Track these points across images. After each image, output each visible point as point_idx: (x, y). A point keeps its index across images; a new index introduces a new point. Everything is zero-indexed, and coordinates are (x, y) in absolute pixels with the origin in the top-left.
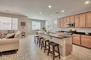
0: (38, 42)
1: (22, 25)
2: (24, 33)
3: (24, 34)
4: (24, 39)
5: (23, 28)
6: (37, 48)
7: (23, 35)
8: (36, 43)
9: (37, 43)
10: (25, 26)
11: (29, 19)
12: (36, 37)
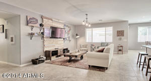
0: (144, 64)
1: (118, 36)
2: (121, 46)
3: (120, 48)
4: (120, 55)
5: (120, 39)
6: (141, 75)
7: (120, 50)
8: (141, 66)
9: (143, 67)
10: (123, 36)
11: (130, 24)
12: (142, 55)
